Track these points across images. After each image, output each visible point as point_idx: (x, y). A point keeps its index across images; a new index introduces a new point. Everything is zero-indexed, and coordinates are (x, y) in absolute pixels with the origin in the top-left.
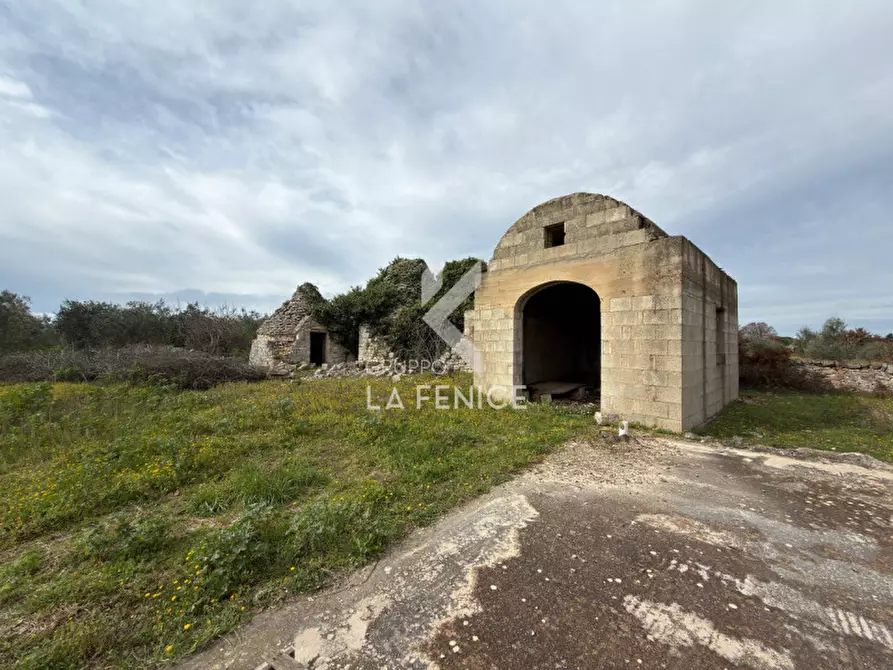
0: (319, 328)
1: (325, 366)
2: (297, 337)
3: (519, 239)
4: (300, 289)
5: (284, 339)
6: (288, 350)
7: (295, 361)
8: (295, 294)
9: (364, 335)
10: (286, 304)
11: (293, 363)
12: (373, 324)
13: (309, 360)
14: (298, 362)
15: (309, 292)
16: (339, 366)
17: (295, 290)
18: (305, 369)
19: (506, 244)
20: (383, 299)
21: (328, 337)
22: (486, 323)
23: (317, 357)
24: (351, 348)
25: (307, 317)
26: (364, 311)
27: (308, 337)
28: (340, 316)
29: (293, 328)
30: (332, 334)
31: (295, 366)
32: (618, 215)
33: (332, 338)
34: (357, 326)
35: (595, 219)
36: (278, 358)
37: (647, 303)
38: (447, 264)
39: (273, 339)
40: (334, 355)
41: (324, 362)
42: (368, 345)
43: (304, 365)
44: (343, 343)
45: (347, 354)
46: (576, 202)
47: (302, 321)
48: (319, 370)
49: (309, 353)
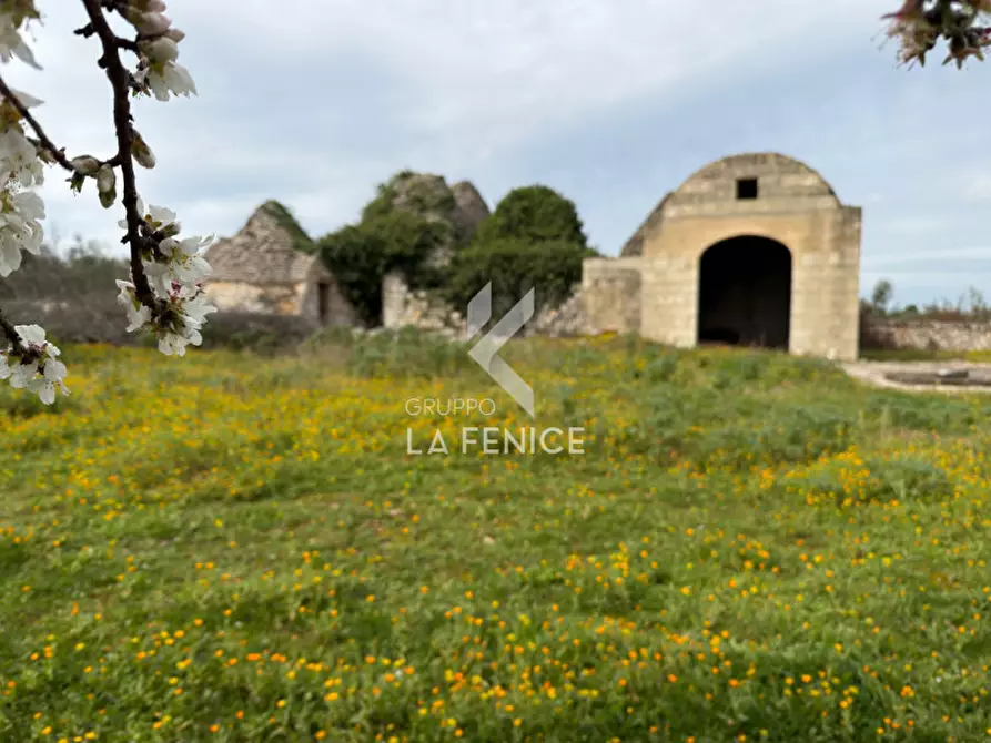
3: (706, 186)
9: (395, 289)
19: (689, 189)
22: (660, 273)
27: (316, 289)
32: (810, 181)
34: (381, 275)
35: (790, 181)
37: (834, 258)
42: (406, 303)
46: (772, 161)
49: (317, 314)
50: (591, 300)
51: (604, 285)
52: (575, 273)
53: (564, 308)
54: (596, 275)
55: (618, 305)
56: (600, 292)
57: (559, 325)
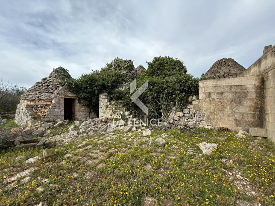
0: (70, 95)
1: (77, 123)
2: (54, 102)
4: (56, 71)
5: (42, 103)
6: (46, 112)
7: (52, 119)
8: (51, 73)
9: (103, 100)
10: (44, 79)
11: (49, 121)
12: (109, 93)
13: (63, 117)
14: (54, 121)
15: (61, 73)
16: (88, 122)
17: (52, 71)
18: (60, 125)
20: (115, 78)
21: (77, 101)
23: (69, 115)
24: (94, 109)
25: (61, 88)
26: (104, 84)
27: (62, 101)
28: (87, 88)
29: (50, 96)
30: (79, 99)
31: (51, 123)
33: (80, 102)
34: (98, 94)
36: (35, 118)
38: (155, 58)
39: (32, 103)
40: (82, 113)
41: (75, 119)
42: (107, 107)
43: (59, 122)
44: (88, 106)
45: (90, 112)
47: (57, 91)
48: (72, 126)
49: (63, 112)
50: (204, 106)
51: (214, 96)
52: (193, 90)
53: (186, 110)
54: (209, 90)
55: (228, 110)
56: (211, 101)
57: (183, 121)
